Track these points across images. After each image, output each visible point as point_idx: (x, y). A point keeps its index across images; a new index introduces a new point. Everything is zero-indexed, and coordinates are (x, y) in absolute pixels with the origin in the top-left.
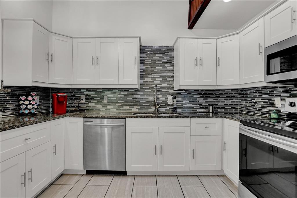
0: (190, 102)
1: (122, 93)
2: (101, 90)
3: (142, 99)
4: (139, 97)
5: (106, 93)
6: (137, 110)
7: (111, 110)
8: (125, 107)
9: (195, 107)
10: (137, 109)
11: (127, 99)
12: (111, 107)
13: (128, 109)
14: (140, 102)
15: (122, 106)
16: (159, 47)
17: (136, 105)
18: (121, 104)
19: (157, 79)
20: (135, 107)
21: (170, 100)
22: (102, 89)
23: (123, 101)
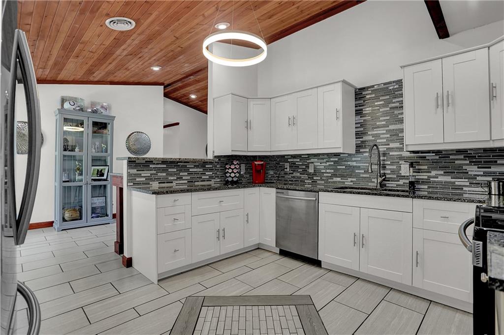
0: (446, 173)
1: (331, 159)
2: (307, 156)
3: (358, 168)
4: (354, 164)
5: (312, 160)
6: (352, 183)
7: (318, 182)
8: (335, 179)
9: (457, 183)
10: (351, 181)
11: (338, 167)
12: (318, 178)
13: (339, 182)
14: (357, 171)
15: (331, 177)
16: (385, 84)
17: (351, 176)
18: (330, 175)
19: (381, 136)
20: (350, 180)
21: (405, 170)
22: (308, 154)
23: (333, 171)
